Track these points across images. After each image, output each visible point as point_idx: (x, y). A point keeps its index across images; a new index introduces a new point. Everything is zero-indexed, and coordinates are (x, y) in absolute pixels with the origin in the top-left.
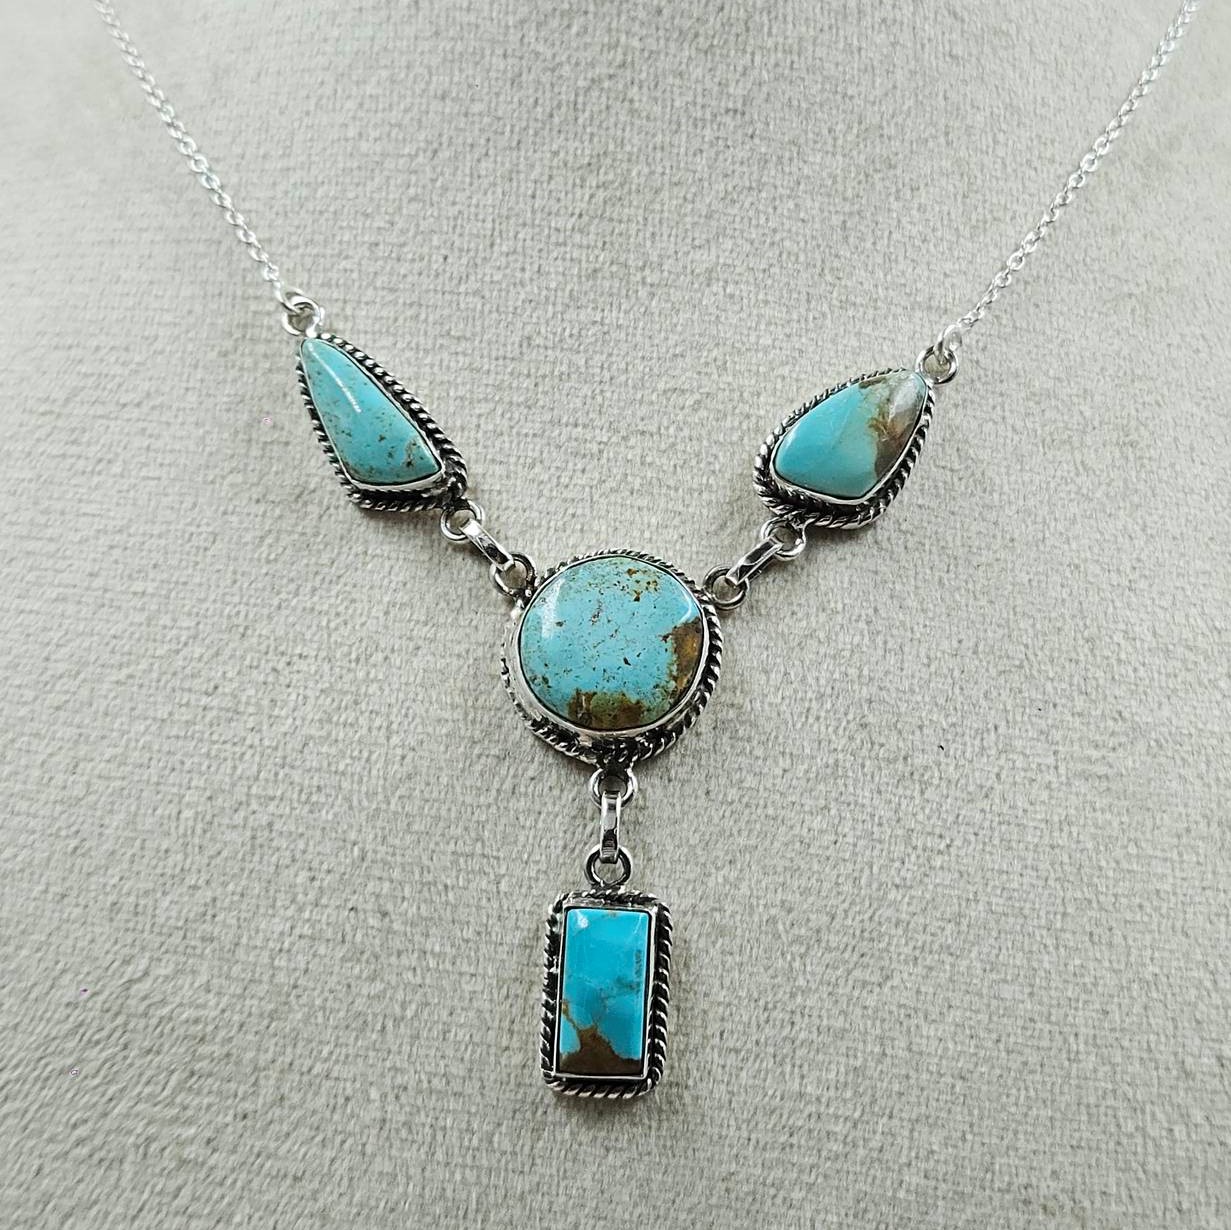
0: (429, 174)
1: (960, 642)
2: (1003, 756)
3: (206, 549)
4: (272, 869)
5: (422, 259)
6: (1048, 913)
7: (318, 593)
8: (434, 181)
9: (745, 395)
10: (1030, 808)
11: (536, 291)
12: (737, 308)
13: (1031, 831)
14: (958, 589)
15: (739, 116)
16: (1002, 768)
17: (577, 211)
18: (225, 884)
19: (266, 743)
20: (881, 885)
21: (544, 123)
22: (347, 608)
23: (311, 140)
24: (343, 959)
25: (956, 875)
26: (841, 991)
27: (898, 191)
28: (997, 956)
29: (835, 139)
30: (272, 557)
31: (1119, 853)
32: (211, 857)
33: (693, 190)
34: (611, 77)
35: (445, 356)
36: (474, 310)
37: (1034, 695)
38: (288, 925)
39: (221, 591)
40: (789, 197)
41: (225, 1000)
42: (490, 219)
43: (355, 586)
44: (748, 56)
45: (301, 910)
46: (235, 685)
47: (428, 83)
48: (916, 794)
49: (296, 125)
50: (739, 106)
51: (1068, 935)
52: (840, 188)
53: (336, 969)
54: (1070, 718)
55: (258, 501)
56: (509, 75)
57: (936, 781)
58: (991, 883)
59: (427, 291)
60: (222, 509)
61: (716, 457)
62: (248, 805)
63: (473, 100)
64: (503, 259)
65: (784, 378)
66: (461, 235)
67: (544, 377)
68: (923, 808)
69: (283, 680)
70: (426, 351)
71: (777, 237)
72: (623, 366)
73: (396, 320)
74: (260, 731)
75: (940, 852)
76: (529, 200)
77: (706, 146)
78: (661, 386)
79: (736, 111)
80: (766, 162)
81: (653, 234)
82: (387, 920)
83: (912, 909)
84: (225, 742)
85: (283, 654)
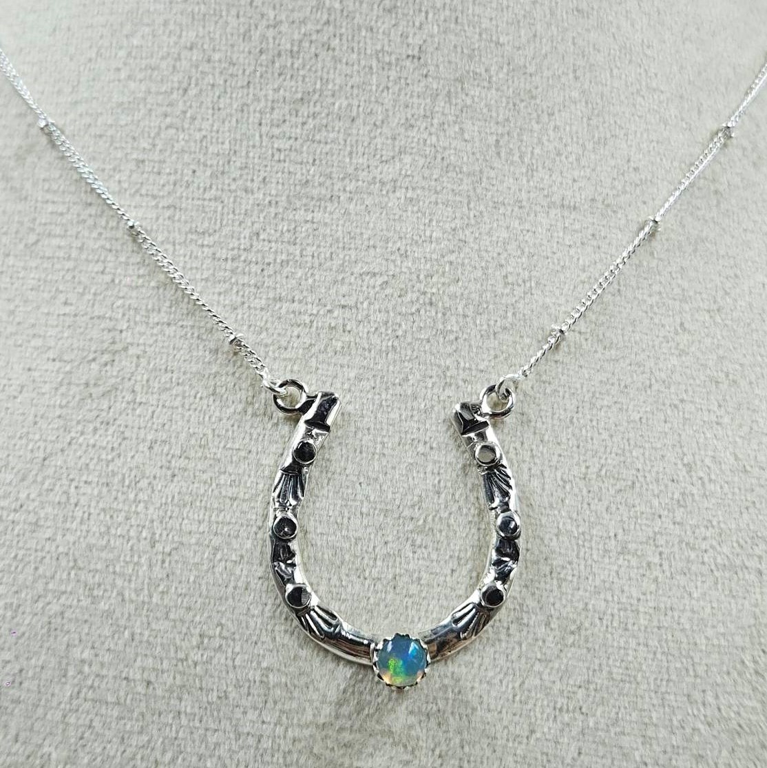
0: (181, 106)
1: (587, 468)
2: (621, 557)
3: (15, 397)
4: (64, 647)
5: (176, 172)
6: (656, 679)
7: (99, 432)
8: (184, 112)
9: (422, 277)
10: (642, 597)
11: (261, 196)
12: (415, 209)
13: (641, 615)
14: (585, 426)
15: (416, 60)
16: (620, 566)
17: (293, 135)
18: (28, 659)
19: (61, 549)
20: (527, 658)
21: (267, 66)
22: (120, 444)
23: (94, 80)
24: (120, 718)
25: (585, 651)
26: (499, 743)
27: (538, 116)
28: (617, 714)
29: (490, 77)
30: (64, 403)
31: (710, 632)
32: (19, 638)
33: (380, 118)
34: (318, 32)
35: (193, 247)
36: (215, 212)
37: (643, 509)
38: (76, 690)
39: (25, 430)
40: (455, 122)
41: (30, 749)
42: (227, 142)
43: (126, 426)
44: (423, 14)
45: (86, 678)
46: (36, 503)
47: (180, 36)
48: (555, 588)
49: (82, 69)
50: (416, 53)
51: (672, 697)
52: (494, 114)
53: (113, 725)
54: (672, 526)
55: (54, 360)
56: (242, 31)
57: (570, 578)
58: (612, 658)
59: (181, 197)
60: (28, 366)
61: (400, 325)
62: (45, 597)
63: (214, 50)
64: (239, 173)
65: (451, 263)
66: (205, 154)
67: (269, 264)
68: (561, 599)
69: (73, 501)
70: (180, 244)
71: (446, 154)
72: (328, 255)
73: (157, 219)
74: (54, 540)
75: (572, 633)
76: (256, 126)
77: (390, 84)
78: (357, 270)
79: (414, 57)
80: (437, 95)
81: (351, 153)
82: (151, 687)
83: (552, 678)
84: (29, 549)
85: (72, 480)
